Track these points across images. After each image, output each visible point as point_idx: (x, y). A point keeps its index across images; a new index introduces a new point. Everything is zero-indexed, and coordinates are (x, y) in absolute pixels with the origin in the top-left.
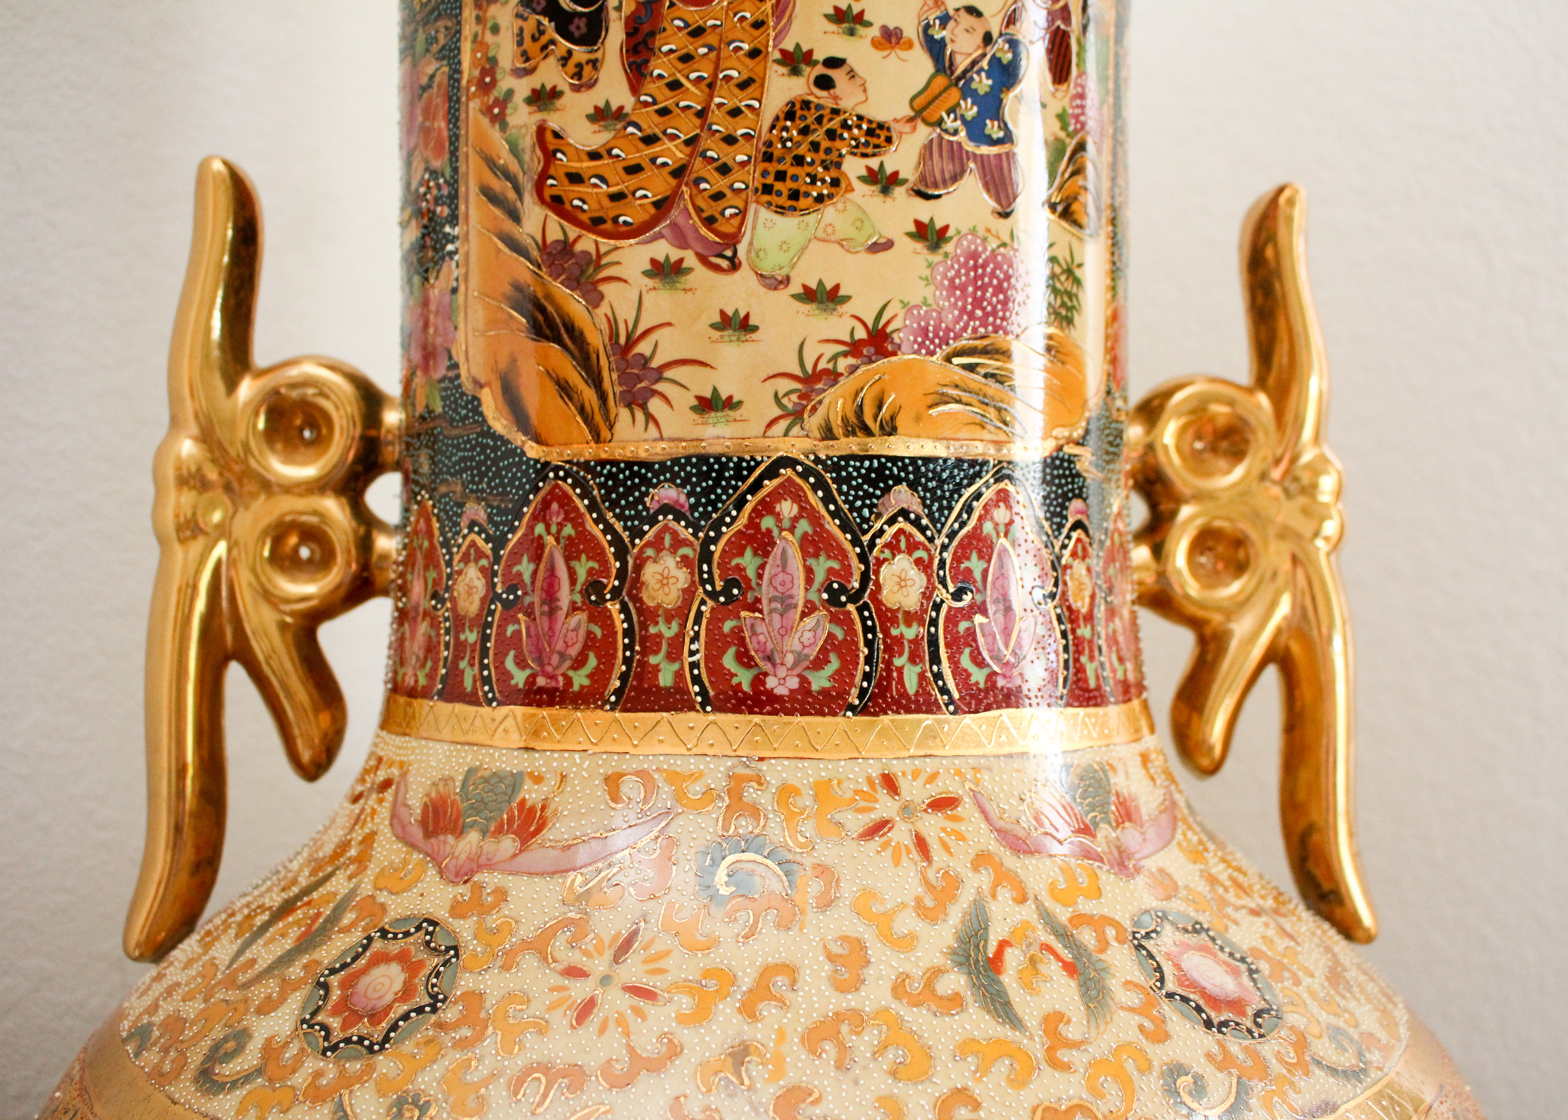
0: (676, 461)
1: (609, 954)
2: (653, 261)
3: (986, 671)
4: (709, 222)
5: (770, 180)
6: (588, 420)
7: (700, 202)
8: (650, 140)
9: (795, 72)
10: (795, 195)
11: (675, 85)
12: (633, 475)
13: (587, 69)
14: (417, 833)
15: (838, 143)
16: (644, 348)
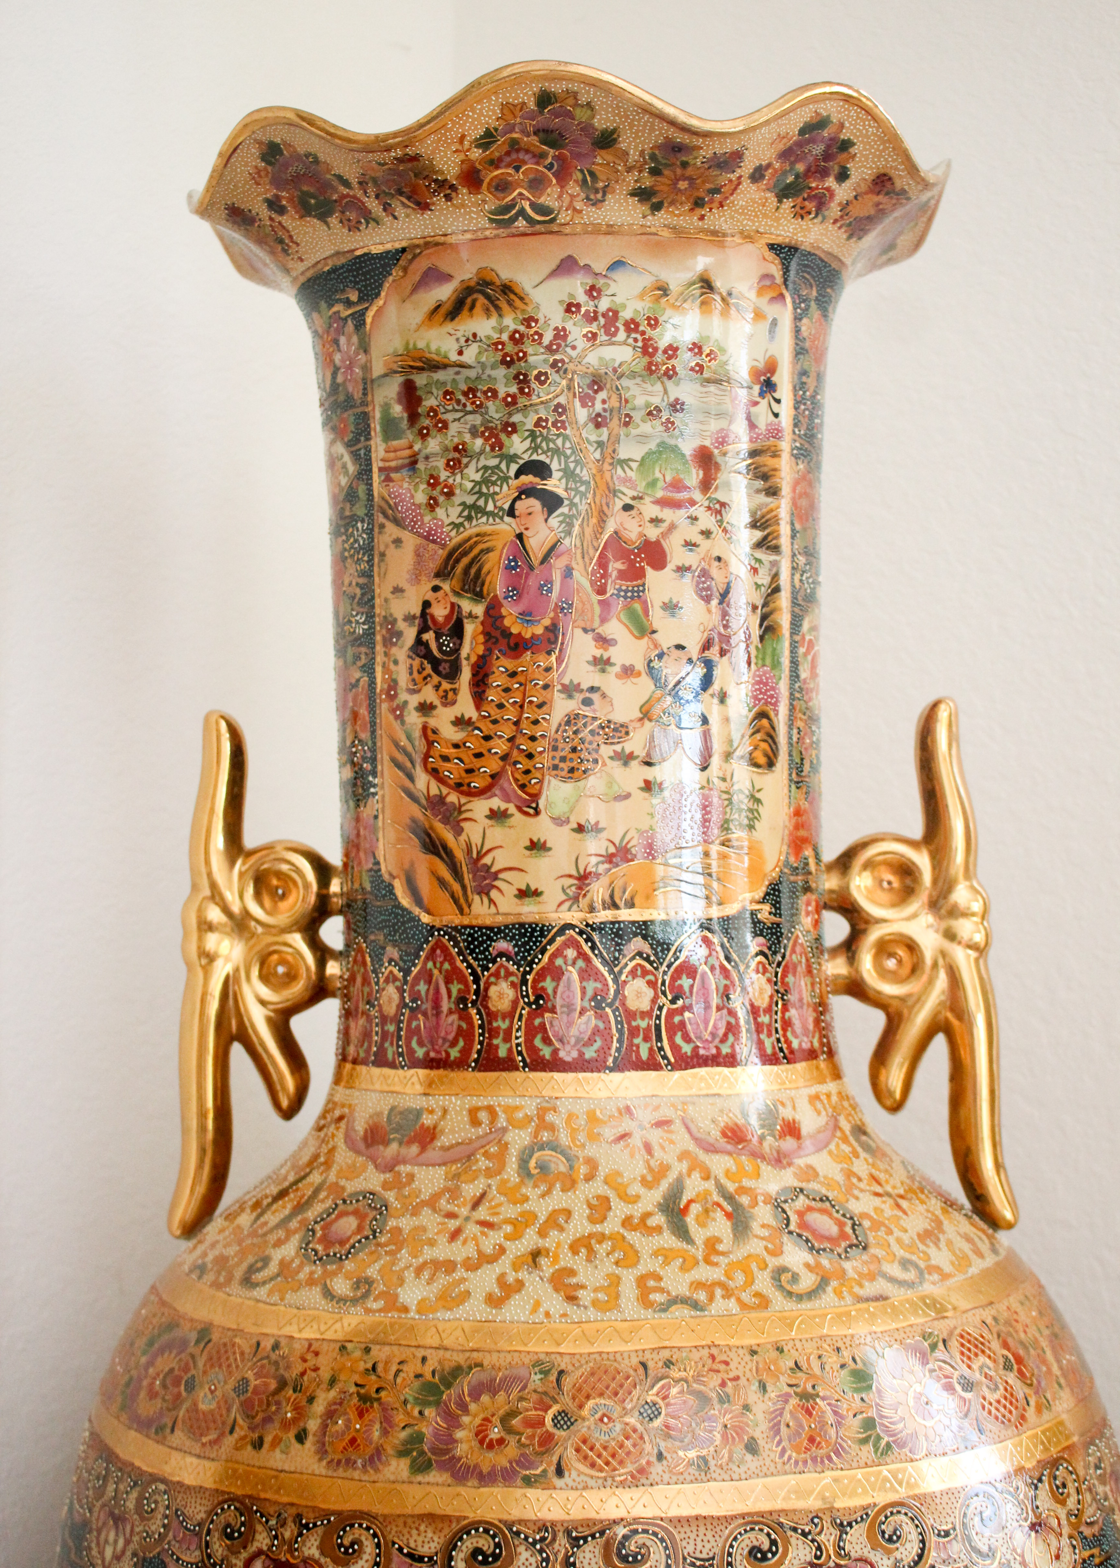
0: (506, 927)
1: (469, 1207)
2: (491, 810)
3: (692, 1045)
4: (522, 787)
5: (556, 762)
6: (456, 901)
7: (518, 776)
8: (487, 738)
9: (570, 697)
10: (572, 770)
11: (501, 706)
12: (483, 935)
13: (450, 694)
14: (362, 1146)
15: (597, 738)
16: (487, 860)
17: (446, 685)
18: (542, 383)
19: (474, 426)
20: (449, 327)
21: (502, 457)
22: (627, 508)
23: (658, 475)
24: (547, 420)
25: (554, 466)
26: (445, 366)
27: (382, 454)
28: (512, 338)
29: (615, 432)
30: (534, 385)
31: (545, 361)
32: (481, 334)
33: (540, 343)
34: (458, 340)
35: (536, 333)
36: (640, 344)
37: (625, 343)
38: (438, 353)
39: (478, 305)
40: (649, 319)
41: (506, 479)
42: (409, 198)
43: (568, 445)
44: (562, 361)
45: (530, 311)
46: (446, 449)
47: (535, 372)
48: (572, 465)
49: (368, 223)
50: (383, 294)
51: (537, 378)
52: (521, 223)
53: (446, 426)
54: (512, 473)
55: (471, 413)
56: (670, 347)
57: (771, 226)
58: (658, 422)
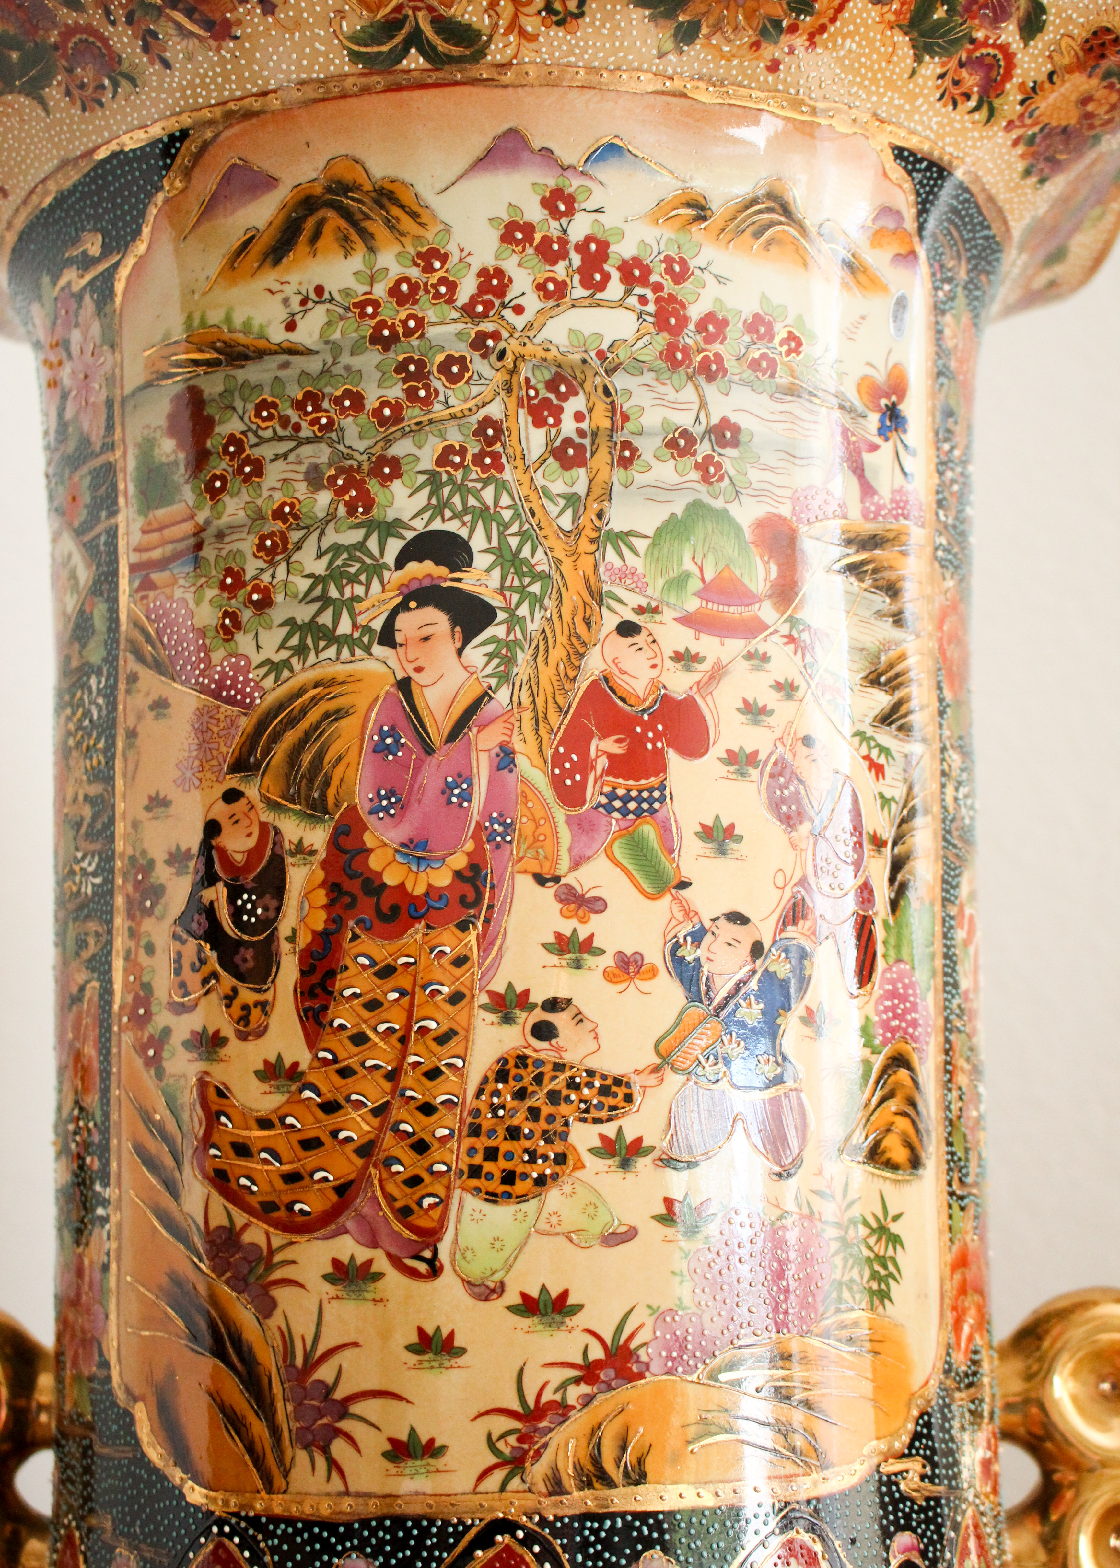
0: (365, 1523)
2: (336, 1263)
4: (404, 1213)
5: (478, 1159)
6: (258, 1461)
7: (391, 1188)
8: (330, 1107)
9: (508, 1019)
10: (509, 1178)
11: (359, 1039)
12: (314, 1539)
13: (256, 1013)
15: (564, 1109)
16: (325, 1373)
17: (247, 995)
18: (454, 379)
19: (315, 468)
20: (270, 278)
21: (371, 526)
22: (627, 629)
23: (688, 565)
24: (462, 452)
25: (478, 542)
26: (261, 354)
27: (137, 537)
28: (394, 291)
29: (603, 476)
30: (438, 383)
31: (459, 335)
32: (332, 287)
33: (451, 301)
34: (286, 301)
35: (443, 281)
36: (651, 308)
37: (621, 303)
38: (247, 329)
39: (328, 230)
40: (668, 260)
41: (377, 569)
42: (189, 13)
43: (505, 500)
44: (496, 336)
45: (431, 237)
46: (259, 516)
47: (440, 358)
48: (514, 542)
49: (116, 85)
50: (146, 231)
51: (444, 368)
52: (414, 61)
53: (258, 468)
54: (390, 558)
55: (308, 441)
56: (709, 318)
57: (900, 108)
58: (689, 461)
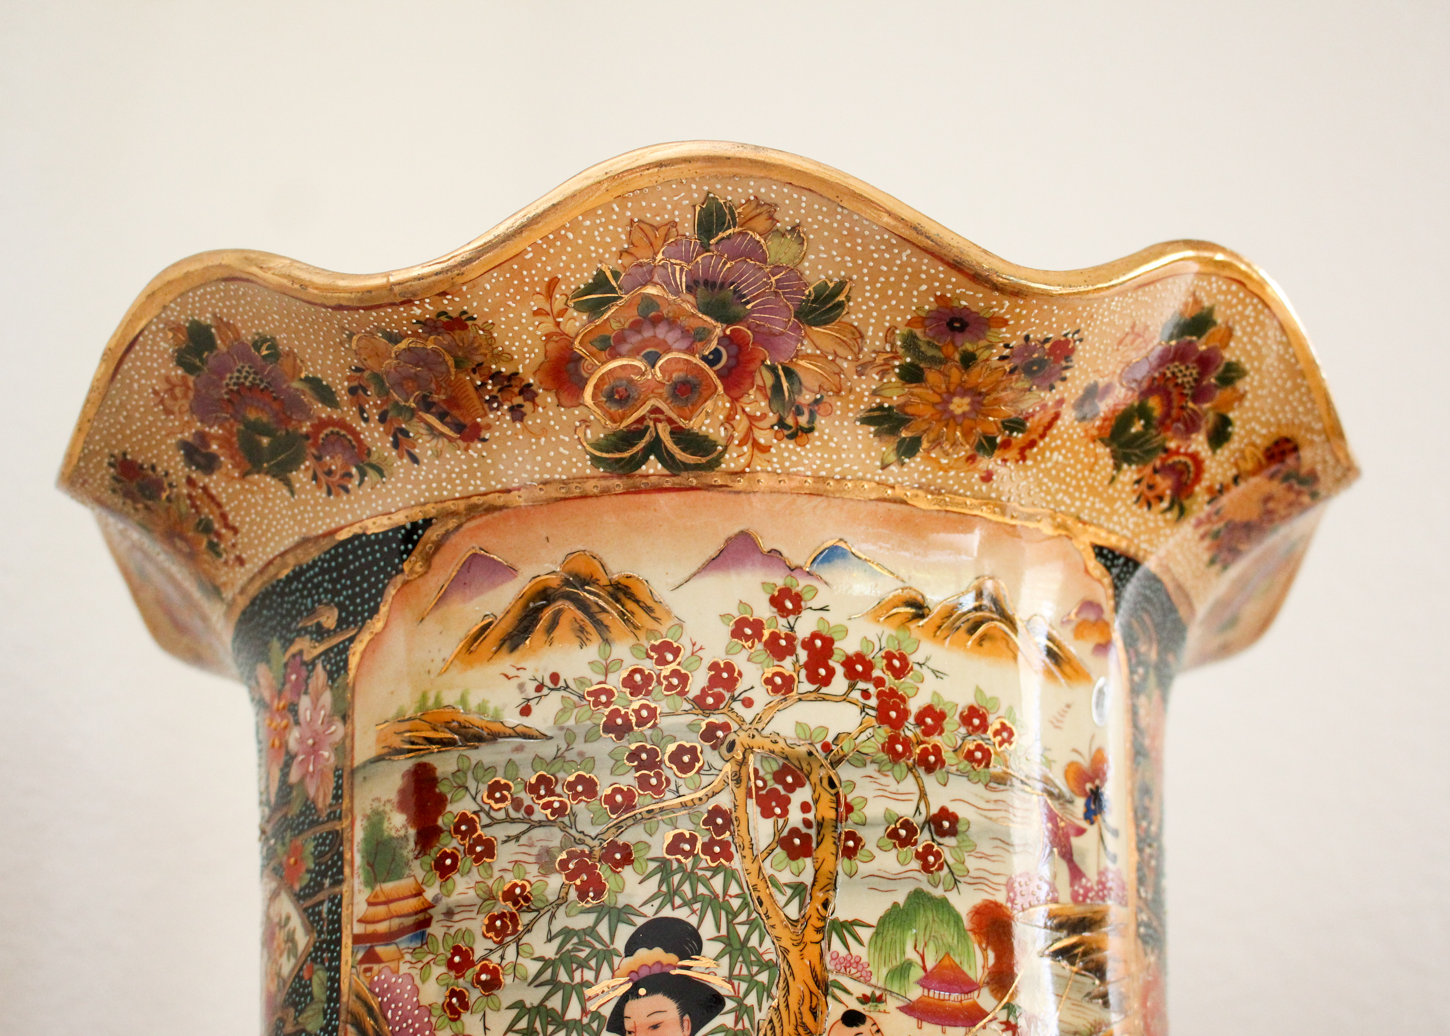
18: (685, 768)
19: (548, 851)
20: (506, 663)
21: (602, 911)
22: (852, 1018)
23: (911, 954)
24: (692, 840)
25: (707, 930)
26: (494, 737)
27: (361, 908)
28: (629, 681)
29: (827, 867)
30: (670, 771)
31: (690, 726)
32: (567, 675)
33: (682, 693)
34: (521, 687)
35: (675, 673)
36: (873, 702)
37: (845, 698)
38: (482, 709)
39: (564, 621)
40: (889, 657)
41: (606, 955)
42: (442, 417)
43: (734, 889)
44: (725, 727)
45: (665, 632)
46: (490, 897)
47: (672, 748)
48: (742, 930)
49: (363, 474)
50: (384, 609)
51: (675, 757)
52: (653, 467)
53: (490, 850)
54: (620, 944)
55: (540, 824)
56: (928, 711)
57: (1100, 511)
58: (910, 850)
